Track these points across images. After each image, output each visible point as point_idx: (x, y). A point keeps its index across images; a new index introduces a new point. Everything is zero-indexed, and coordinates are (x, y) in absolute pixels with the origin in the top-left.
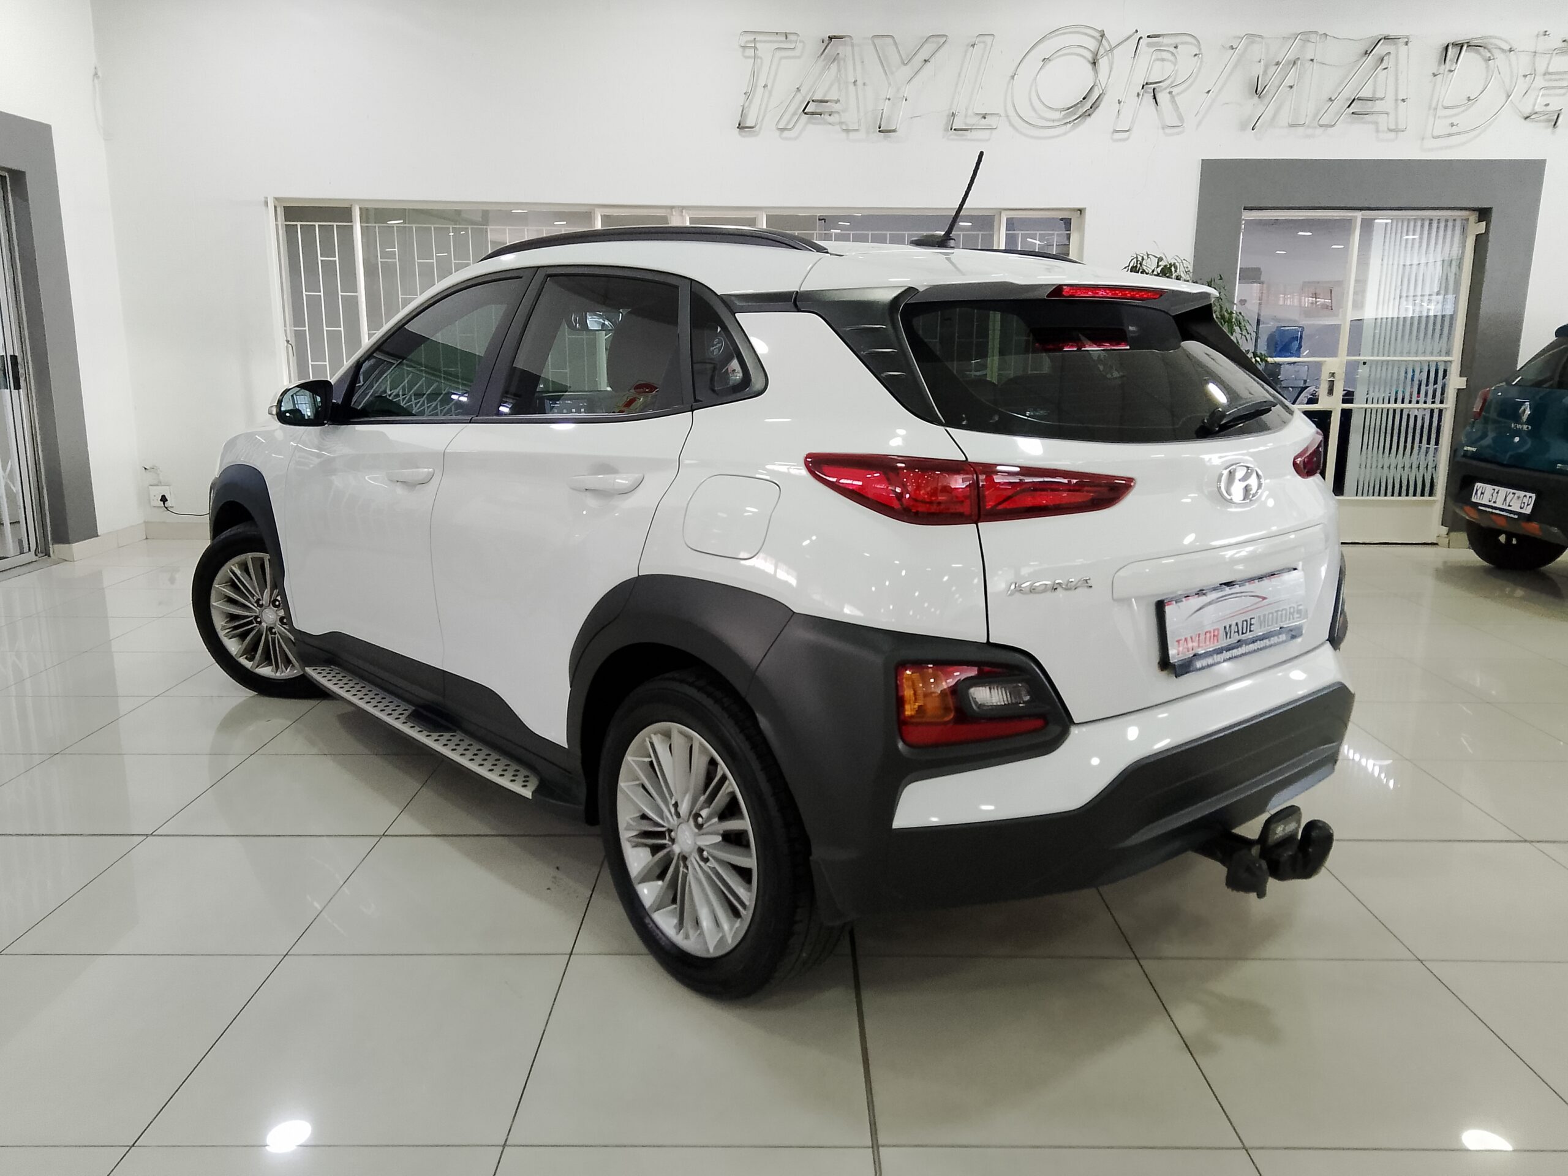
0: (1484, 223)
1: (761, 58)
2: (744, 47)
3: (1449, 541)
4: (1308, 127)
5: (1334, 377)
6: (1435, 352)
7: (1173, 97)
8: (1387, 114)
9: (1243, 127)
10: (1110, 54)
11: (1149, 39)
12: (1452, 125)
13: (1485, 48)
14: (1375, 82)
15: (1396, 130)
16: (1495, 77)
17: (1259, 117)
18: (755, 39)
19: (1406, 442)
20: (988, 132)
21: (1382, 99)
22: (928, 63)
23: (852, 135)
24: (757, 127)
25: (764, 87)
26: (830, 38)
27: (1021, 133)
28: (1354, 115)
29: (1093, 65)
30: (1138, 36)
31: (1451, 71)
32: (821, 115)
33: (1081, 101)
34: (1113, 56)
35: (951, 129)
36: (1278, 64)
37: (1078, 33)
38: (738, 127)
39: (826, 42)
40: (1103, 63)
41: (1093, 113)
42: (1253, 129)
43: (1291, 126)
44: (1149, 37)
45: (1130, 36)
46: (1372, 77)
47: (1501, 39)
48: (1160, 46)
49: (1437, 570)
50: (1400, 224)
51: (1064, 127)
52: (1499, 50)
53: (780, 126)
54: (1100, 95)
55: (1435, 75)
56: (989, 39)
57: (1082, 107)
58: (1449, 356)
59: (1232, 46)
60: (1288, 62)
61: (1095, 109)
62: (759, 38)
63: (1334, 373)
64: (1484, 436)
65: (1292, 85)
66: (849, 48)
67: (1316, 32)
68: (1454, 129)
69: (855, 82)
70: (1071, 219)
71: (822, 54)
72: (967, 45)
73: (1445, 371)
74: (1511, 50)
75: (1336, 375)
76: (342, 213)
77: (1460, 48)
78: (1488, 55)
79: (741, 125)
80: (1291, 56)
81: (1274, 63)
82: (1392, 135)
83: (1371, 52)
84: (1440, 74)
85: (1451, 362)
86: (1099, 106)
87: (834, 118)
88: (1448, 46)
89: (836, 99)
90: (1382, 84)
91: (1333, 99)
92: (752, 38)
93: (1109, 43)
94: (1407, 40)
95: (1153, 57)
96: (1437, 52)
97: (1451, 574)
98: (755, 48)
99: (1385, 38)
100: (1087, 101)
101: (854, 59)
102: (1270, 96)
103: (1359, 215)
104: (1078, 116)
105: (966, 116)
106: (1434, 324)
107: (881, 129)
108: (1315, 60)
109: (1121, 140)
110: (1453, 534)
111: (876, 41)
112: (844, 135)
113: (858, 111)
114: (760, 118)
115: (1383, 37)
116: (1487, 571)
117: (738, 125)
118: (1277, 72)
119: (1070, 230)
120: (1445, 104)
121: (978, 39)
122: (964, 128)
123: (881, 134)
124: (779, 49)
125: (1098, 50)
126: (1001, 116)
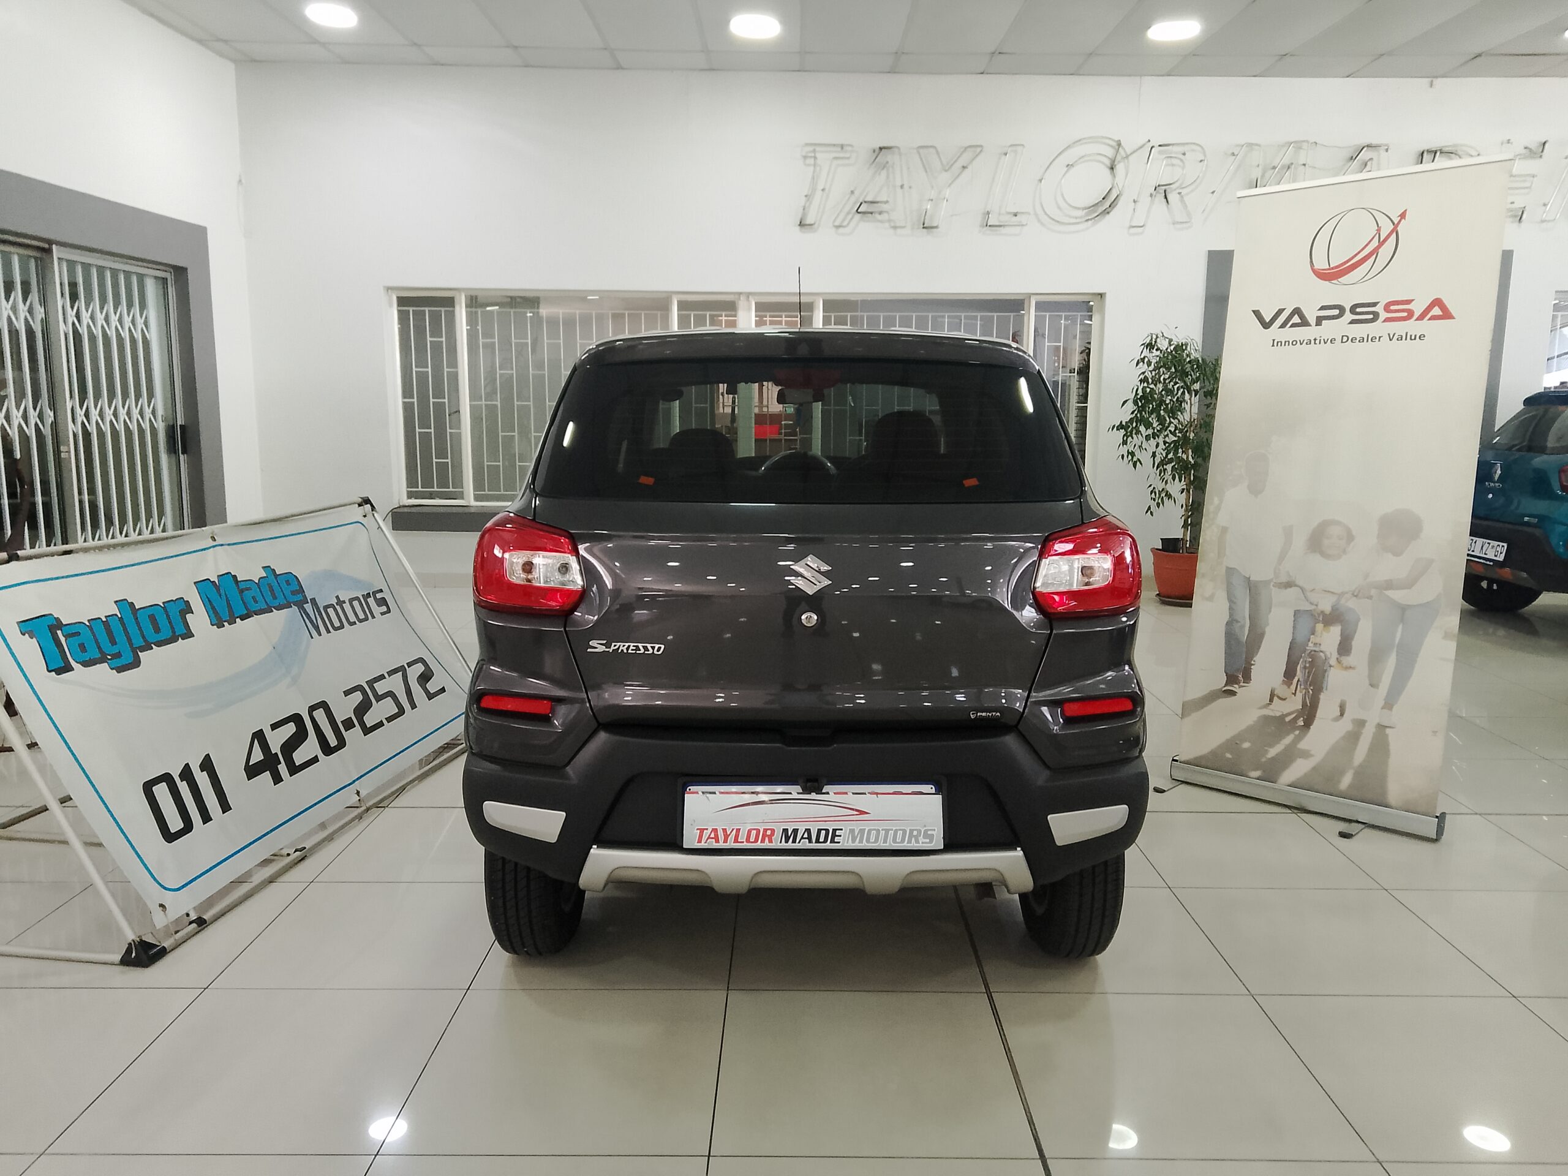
1: (819, 167)
2: (805, 157)
7: (1182, 197)
10: (1126, 160)
11: (1160, 148)
13: (1456, 154)
18: (814, 150)
20: (1018, 228)
22: (966, 170)
23: (899, 231)
24: (816, 225)
25: (822, 190)
26: (881, 149)
27: (1048, 228)
29: (1111, 170)
30: (1150, 145)
32: (872, 214)
33: (1101, 201)
34: (1128, 162)
35: (987, 225)
36: (1274, 168)
37: (1098, 143)
38: (799, 225)
39: (877, 151)
40: (1120, 168)
41: (1111, 211)
44: (1160, 146)
45: (1144, 145)
47: (1468, 146)
48: (1170, 154)
51: (1086, 223)
52: (1468, 157)
53: (837, 224)
54: (1117, 196)
56: (1019, 149)
57: (1102, 205)
59: (1233, 153)
60: (1283, 167)
61: (1114, 207)
62: (818, 149)
66: (897, 157)
67: (1307, 142)
69: (902, 187)
70: (1092, 302)
71: (873, 163)
72: (1000, 154)
76: (449, 302)
77: (1433, 154)
79: (802, 223)
80: (1286, 161)
81: (1271, 167)
83: (1356, 158)
86: (1116, 205)
87: (885, 216)
88: (1423, 153)
89: (885, 200)
92: (811, 148)
93: (1125, 151)
94: (1386, 147)
95: (1164, 163)
96: (1414, 158)
98: (815, 158)
99: (1368, 146)
100: (1106, 200)
101: (901, 166)
104: (1098, 214)
105: (999, 214)
107: (925, 226)
108: (1307, 165)
109: (1137, 234)
111: (921, 151)
112: (892, 231)
113: (905, 210)
114: (819, 217)
115: (1366, 145)
117: (799, 223)
118: (1273, 176)
119: (1092, 312)
121: (1010, 149)
122: (998, 224)
123: (924, 230)
124: (836, 158)
125: (1116, 157)
126: (1029, 213)
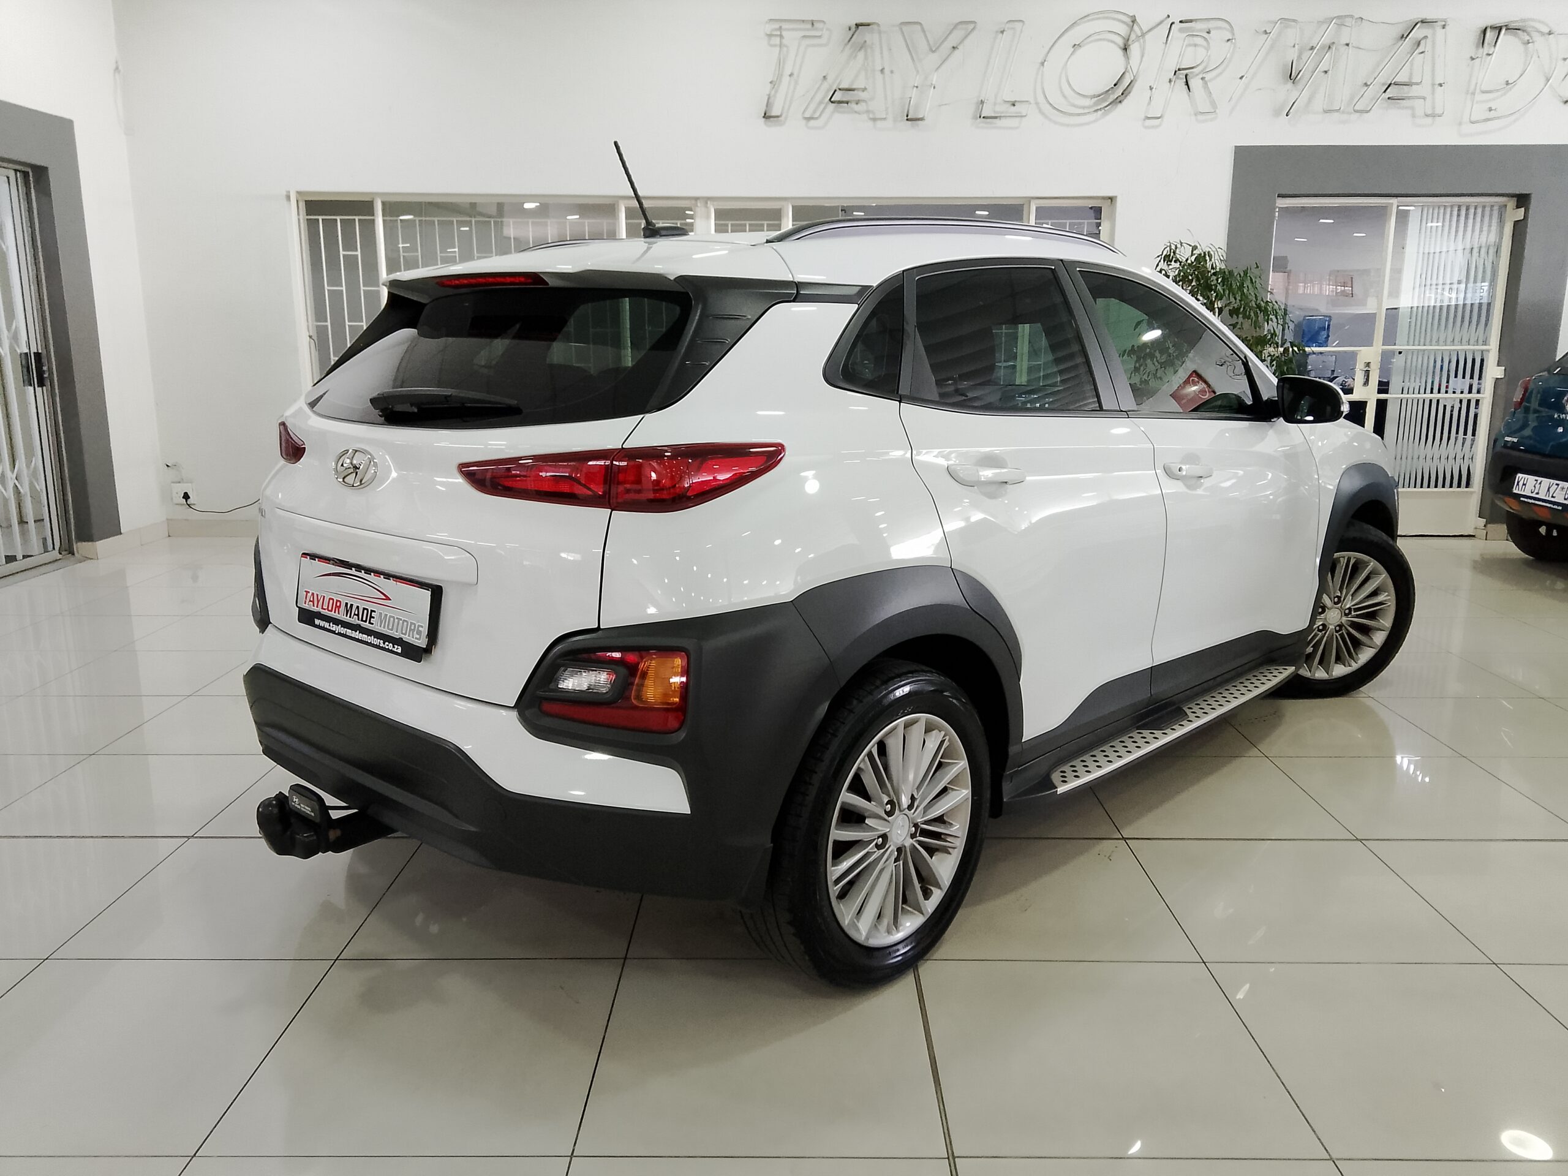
0: (1523, 209)
1: (786, 46)
2: (770, 36)
3: (1487, 533)
4: (1343, 112)
5: (1369, 367)
6: (1472, 342)
7: (1206, 83)
8: (1424, 98)
9: (1277, 113)
10: (1142, 40)
11: (1181, 24)
12: (1490, 110)
13: (1524, 31)
14: (1412, 64)
15: (1433, 115)
16: (1534, 63)
17: (1294, 103)
18: (781, 27)
19: (1442, 433)
20: (1018, 119)
21: (1417, 84)
22: (956, 52)
23: (879, 124)
24: (784, 116)
25: (790, 75)
26: (857, 25)
27: (1050, 120)
28: (1390, 101)
29: (1125, 51)
30: (1170, 21)
31: (1489, 55)
32: (848, 103)
33: (1112, 88)
34: (1144, 42)
35: (980, 117)
36: (1312, 48)
37: (1107, 18)
38: (764, 117)
39: (853, 29)
40: (1134, 49)
41: (1123, 100)
42: (1287, 115)
43: (1326, 112)
44: (1181, 22)
45: (1161, 22)
46: (1407, 63)
47: (1540, 22)
48: (1193, 31)
49: (1475, 562)
50: (1436, 211)
51: (1095, 114)
52: (1537, 33)
53: (807, 115)
54: (1130, 83)
55: (1472, 59)
56: (1018, 25)
57: (1113, 93)
58: (1486, 345)
59: (1265, 31)
60: (1322, 47)
61: (1126, 96)
62: (785, 26)
63: (1369, 363)
64: (1524, 426)
65: (1326, 70)
66: (876, 36)
67: (1352, 16)
68: (1492, 114)
69: (882, 71)
70: (1101, 207)
71: (849, 41)
72: (997, 32)
73: (1482, 361)
74: (1550, 33)
75: (1372, 365)
76: (362, 207)
77: (1498, 31)
78: (1527, 38)
79: (767, 115)
80: (1326, 40)
81: (1309, 47)
82: (1429, 120)
83: (1408, 36)
84: (1477, 57)
85: (1488, 351)
86: (1130, 93)
87: (861, 107)
88: (1486, 29)
89: (863, 87)
90: (1418, 68)
91: (1369, 84)
92: (777, 26)
93: (1141, 29)
94: (1444, 23)
95: (1185, 43)
96: (1474, 36)
97: (1488, 566)
98: (781, 36)
99: (1423, 22)
100: (1118, 88)
101: (881, 47)
102: (1303, 82)
103: (1394, 201)
104: (1108, 103)
105: (995, 104)
106: (1471, 311)
107: (909, 117)
108: (1350, 45)
109: (1153, 127)
110: (1489, 525)
111: (904, 28)
112: (871, 123)
113: (886, 99)
114: (786, 107)
115: (1420, 20)
116: (1525, 562)
117: (763, 115)
118: (1311, 58)
119: (1100, 219)
120: (1484, 88)
121: (1008, 25)
122: (993, 115)
123: (908, 122)
124: (804, 37)
125: (1129, 36)
126: (1030, 104)
